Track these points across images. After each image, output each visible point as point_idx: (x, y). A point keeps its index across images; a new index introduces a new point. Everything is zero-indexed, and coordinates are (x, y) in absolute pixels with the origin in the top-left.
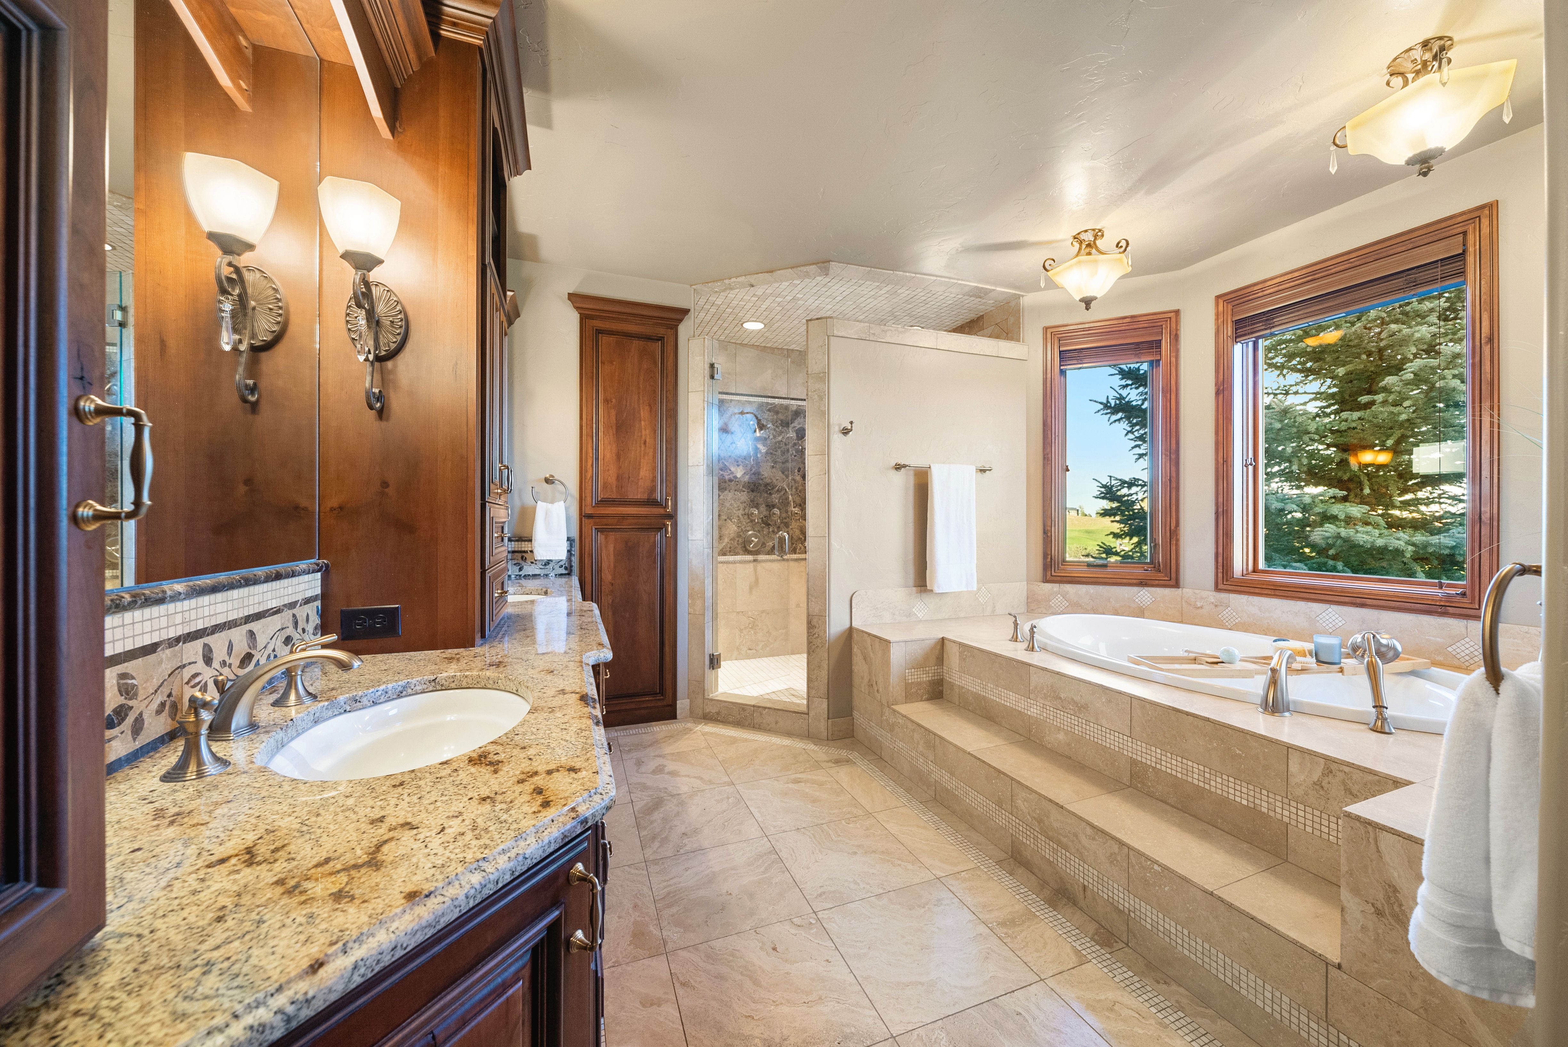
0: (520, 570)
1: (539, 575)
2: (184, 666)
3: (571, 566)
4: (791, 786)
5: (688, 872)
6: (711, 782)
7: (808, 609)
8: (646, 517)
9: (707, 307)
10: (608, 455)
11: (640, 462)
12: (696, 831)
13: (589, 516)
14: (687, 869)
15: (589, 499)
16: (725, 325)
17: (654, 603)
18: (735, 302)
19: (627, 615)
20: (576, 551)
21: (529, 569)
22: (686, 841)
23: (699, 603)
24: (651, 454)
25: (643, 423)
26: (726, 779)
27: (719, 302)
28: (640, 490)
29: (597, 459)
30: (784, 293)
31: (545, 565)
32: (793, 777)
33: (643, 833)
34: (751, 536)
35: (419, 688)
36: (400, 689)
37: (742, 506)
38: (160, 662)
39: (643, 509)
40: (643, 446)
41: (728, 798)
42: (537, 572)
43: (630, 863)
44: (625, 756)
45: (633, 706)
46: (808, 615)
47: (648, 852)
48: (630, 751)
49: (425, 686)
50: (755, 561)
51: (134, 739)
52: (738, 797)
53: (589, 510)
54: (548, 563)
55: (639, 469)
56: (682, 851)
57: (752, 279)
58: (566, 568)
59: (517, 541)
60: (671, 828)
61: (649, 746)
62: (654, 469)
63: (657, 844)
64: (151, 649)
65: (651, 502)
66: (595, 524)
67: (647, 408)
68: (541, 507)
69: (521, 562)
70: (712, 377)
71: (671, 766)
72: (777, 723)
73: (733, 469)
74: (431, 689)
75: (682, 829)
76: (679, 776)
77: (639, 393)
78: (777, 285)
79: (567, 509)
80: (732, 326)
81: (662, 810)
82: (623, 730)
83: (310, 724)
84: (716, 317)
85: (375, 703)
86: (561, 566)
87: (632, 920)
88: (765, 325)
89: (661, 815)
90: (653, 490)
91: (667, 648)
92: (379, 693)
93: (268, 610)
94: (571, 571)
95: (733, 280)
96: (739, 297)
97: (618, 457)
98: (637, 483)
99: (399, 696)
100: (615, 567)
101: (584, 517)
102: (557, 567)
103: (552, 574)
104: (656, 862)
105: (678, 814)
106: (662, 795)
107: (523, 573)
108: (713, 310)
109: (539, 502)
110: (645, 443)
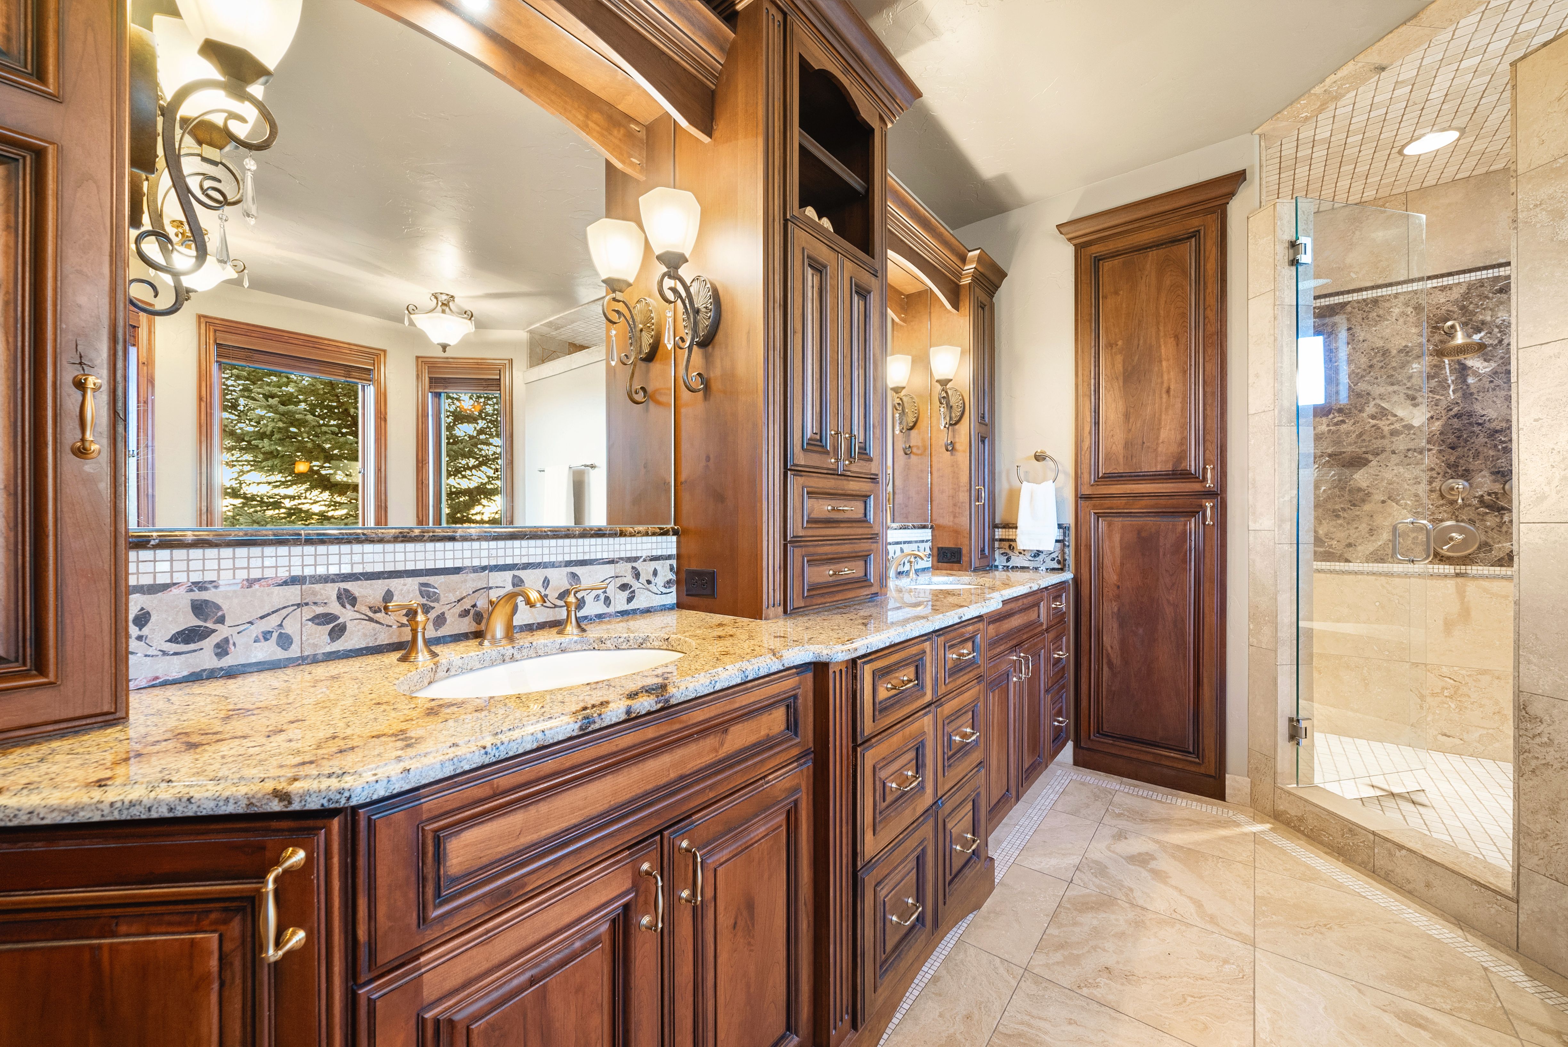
0: (1008, 560)
1: (1028, 568)
2: (491, 588)
3: (1065, 560)
4: (1388, 1019)
5: (1070, 1028)
6: (1213, 919)
7: (1517, 677)
8: (1170, 496)
9: (1304, 152)
10: (1112, 416)
11: (1160, 420)
12: (1128, 977)
13: (1087, 497)
14: (1070, 1022)
15: (1086, 476)
16: (1362, 168)
17: (1183, 621)
18: (1359, 120)
19: (1141, 631)
20: (1071, 540)
21: (1016, 561)
22: (1103, 981)
23: (1267, 630)
24: (1179, 406)
25: (1164, 364)
26: (1247, 930)
27: (1323, 133)
28: (1159, 459)
29: (1097, 423)
30: (1479, 42)
31: (1035, 556)
32: (1408, 1006)
33: (1053, 931)
34: (1451, 529)
35: (656, 644)
36: (640, 640)
37: (1425, 477)
38: (465, 581)
39: (1165, 485)
40: (1164, 396)
41: (1226, 962)
42: (1026, 564)
43: (1006, 957)
44: (1107, 820)
45: (1149, 758)
46: (1518, 692)
47: (1040, 959)
48: (1119, 815)
49: (661, 643)
50: (1458, 575)
51: (436, 630)
52: (1248, 970)
53: (1086, 490)
54: (1038, 553)
55: (1159, 429)
56: (1085, 991)
57: (1373, 57)
58: (1059, 562)
59: (1004, 527)
60: (1095, 948)
61: (1152, 821)
62: (1183, 427)
63: (1058, 956)
64: (457, 571)
65: (1179, 474)
66: (1095, 507)
67: (1171, 341)
68: (1026, 489)
69: (1008, 551)
70: (1294, 262)
71: (1164, 863)
72: (1428, 885)
73: (1400, 413)
74: (665, 647)
75: (1109, 960)
76: (1166, 883)
77: (1158, 323)
78: (1446, 36)
79: (1058, 491)
80: (1378, 165)
81: (1102, 915)
82: (1131, 785)
83: (554, 651)
84: (1334, 163)
85: (617, 648)
86: (1053, 559)
87: (952, 1031)
88: (1462, 131)
89: (1095, 922)
90: (1181, 456)
91: (1207, 693)
92: (622, 640)
93: (597, 560)
94: (1064, 565)
95: (1328, 81)
96: (1364, 102)
97: (1127, 416)
98: (1156, 450)
99: (640, 646)
100: (1122, 564)
101: (1081, 498)
102: (1048, 560)
103: (1043, 568)
104: (1038, 979)
105: (1121, 935)
106: (1119, 895)
107: (1010, 564)
108: (1320, 153)
109: (1025, 483)
110: (1168, 391)
